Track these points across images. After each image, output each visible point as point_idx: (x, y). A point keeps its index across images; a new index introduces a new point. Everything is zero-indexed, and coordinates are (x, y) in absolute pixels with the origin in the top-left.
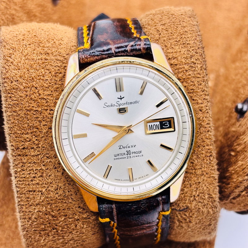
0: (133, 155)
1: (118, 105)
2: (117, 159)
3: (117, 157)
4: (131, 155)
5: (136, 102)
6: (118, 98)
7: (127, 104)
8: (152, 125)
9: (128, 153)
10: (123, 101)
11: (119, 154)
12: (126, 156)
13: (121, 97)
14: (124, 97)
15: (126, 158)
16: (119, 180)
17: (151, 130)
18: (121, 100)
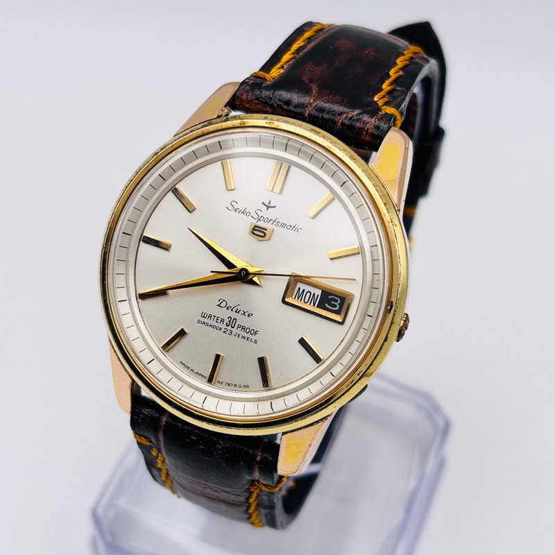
0: (239, 331)
1: (256, 217)
2: (204, 323)
3: (206, 320)
4: (234, 330)
6: (263, 203)
7: (275, 223)
8: (304, 290)
9: (232, 322)
11: (213, 317)
12: (225, 326)
13: (269, 203)
14: (275, 207)
15: (223, 330)
16: (188, 368)
17: (298, 299)
18: (267, 209)
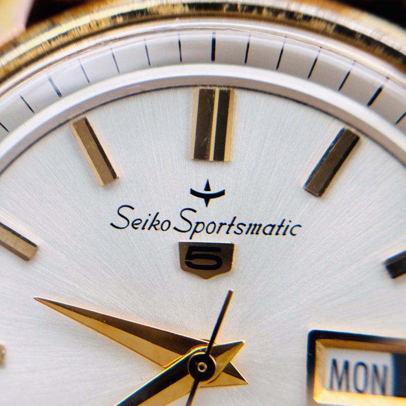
1: (185, 226)
5: (281, 228)
6: (193, 192)
7: (234, 228)
8: (346, 365)
10: (215, 211)
13: (207, 188)
14: (222, 193)
17: (340, 384)
18: (207, 203)
